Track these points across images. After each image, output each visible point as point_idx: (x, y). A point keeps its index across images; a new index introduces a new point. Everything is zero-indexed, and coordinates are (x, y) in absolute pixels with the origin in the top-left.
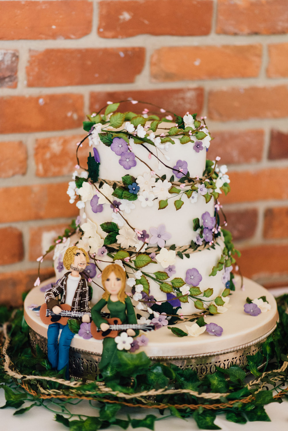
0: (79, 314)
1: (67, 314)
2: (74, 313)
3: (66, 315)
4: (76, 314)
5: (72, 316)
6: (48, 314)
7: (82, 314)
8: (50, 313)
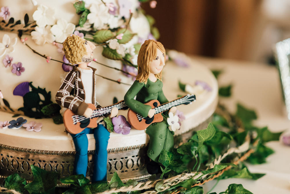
0: (107, 109)
1: (95, 114)
2: (101, 111)
3: (94, 116)
4: (104, 111)
5: (100, 115)
6: (76, 121)
7: (109, 109)
8: (77, 120)
